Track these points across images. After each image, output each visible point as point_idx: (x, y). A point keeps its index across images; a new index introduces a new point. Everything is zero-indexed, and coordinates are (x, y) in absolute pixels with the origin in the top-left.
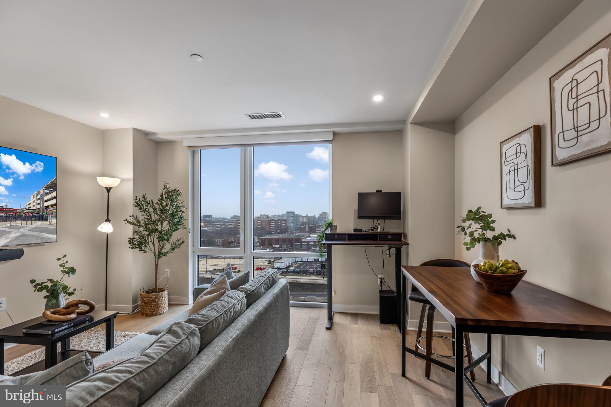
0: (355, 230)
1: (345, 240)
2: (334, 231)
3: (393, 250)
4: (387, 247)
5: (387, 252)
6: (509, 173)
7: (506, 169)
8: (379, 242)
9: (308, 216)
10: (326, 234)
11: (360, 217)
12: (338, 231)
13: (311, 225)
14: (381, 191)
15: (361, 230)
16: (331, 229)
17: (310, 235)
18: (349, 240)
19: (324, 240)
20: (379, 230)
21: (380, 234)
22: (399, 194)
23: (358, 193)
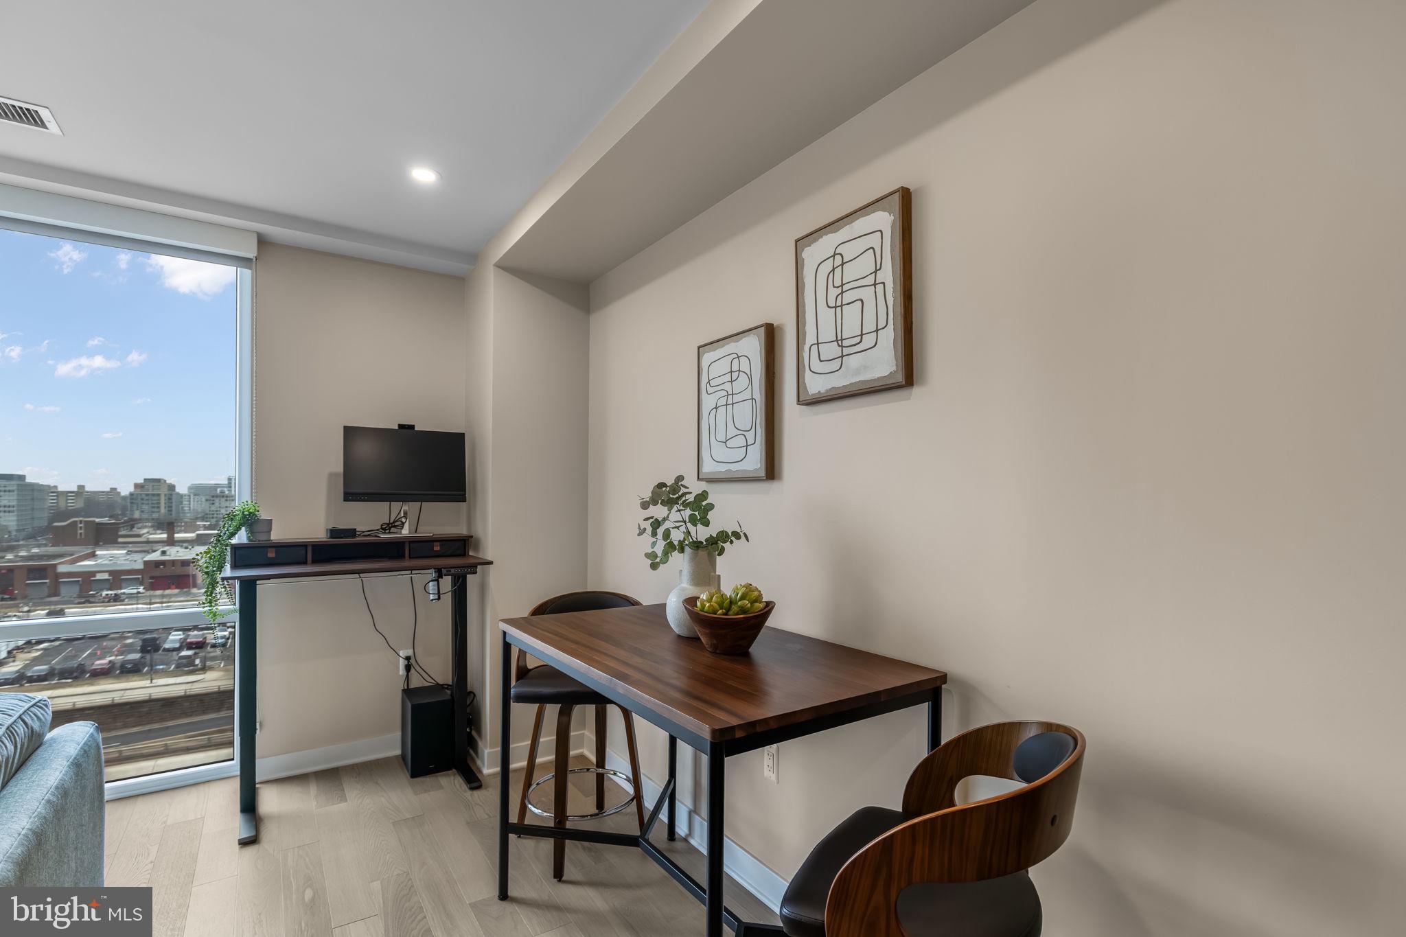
0: (334, 533)
1: (304, 563)
2: (262, 537)
3: (447, 582)
4: (431, 573)
5: (432, 587)
6: (715, 410)
7: (708, 402)
8: (407, 563)
9: (87, 489)
10: (235, 548)
11: (349, 496)
12: (277, 535)
13: (98, 520)
14: (412, 427)
15: (352, 532)
16: (251, 531)
17: (95, 552)
18: (315, 562)
19: (228, 566)
20: (405, 531)
21: (412, 542)
22: (460, 438)
23: (345, 427)
